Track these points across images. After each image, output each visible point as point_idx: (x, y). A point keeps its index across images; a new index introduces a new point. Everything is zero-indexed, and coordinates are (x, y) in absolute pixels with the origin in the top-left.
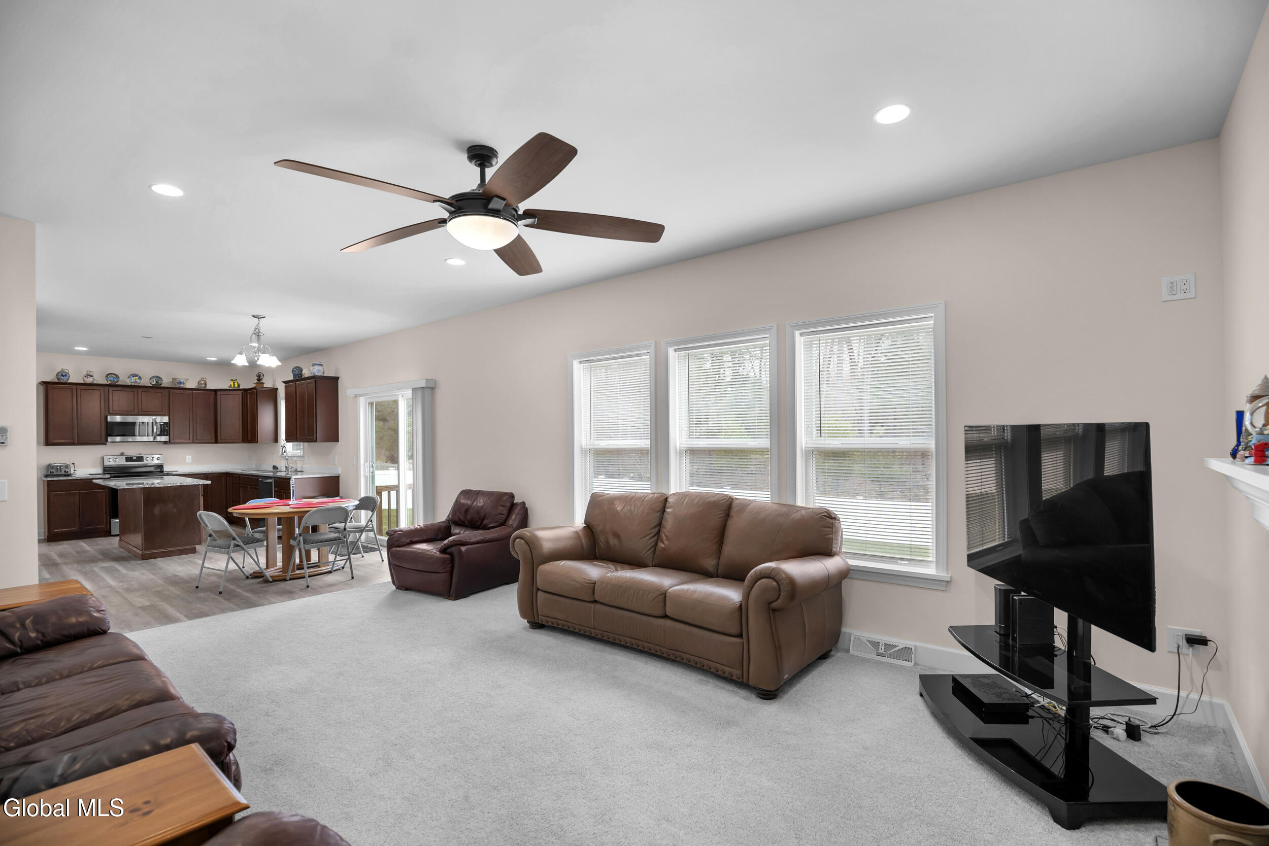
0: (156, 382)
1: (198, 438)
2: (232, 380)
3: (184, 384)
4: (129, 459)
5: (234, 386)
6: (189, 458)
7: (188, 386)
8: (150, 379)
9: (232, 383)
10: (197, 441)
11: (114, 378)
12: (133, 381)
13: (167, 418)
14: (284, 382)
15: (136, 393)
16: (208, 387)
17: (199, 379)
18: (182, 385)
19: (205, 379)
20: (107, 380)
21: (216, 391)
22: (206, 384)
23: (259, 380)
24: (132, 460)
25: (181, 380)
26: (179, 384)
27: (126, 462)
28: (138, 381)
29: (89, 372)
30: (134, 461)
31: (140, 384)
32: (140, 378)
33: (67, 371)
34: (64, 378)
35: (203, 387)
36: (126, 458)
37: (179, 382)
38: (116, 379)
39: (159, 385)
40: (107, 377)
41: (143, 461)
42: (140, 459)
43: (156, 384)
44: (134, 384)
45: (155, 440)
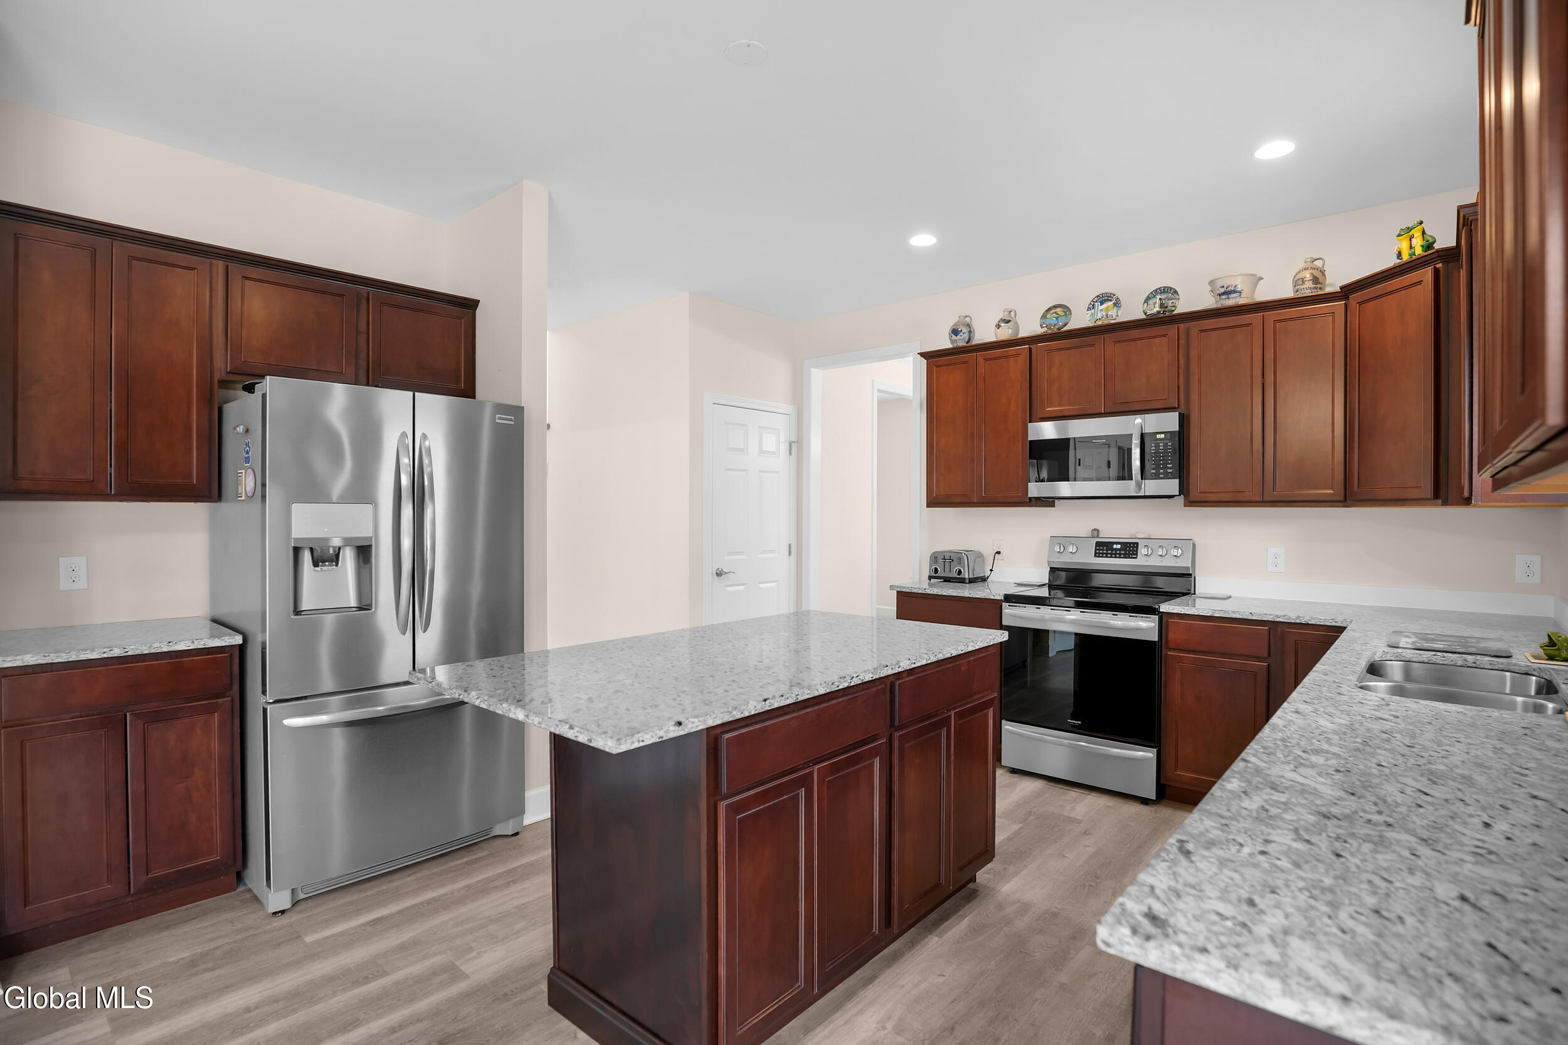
0: (1162, 305)
1: (1280, 484)
3: (1240, 292)
4: (1104, 548)
5: (1414, 254)
6: (1277, 556)
7: (1265, 293)
8: (1147, 299)
9: (1401, 244)
10: (1278, 495)
11: (1058, 317)
12: (1099, 316)
13: (1175, 415)
15: (1100, 351)
16: (1327, 286)
17: (1295, 268)
18: (1232, 301)
19: (1312, 265)
20: (1042, 326)
21: (1346, 295)
22: (1318, 280)
24: (1110, 552)
25: (1230, 282)
26: (1224, 297)
27: (1095, 556)
28: (1113, 312)
29: (1006, 313)
30: (1115, 554)
31: (1115, 319)
32: (1117, 304)
33: (971, 319)
34: (958, 337)
35: (1307, 290)
36: (1098, 544)
37: (1222, 290)
38: (1064, 317)
39: (1167, 314)
40: (1044, 316)
41: (1136, 558)
42: (1130, 550)
43: (1158, 312)
44: (1100, 323)
45: (1141, 494)
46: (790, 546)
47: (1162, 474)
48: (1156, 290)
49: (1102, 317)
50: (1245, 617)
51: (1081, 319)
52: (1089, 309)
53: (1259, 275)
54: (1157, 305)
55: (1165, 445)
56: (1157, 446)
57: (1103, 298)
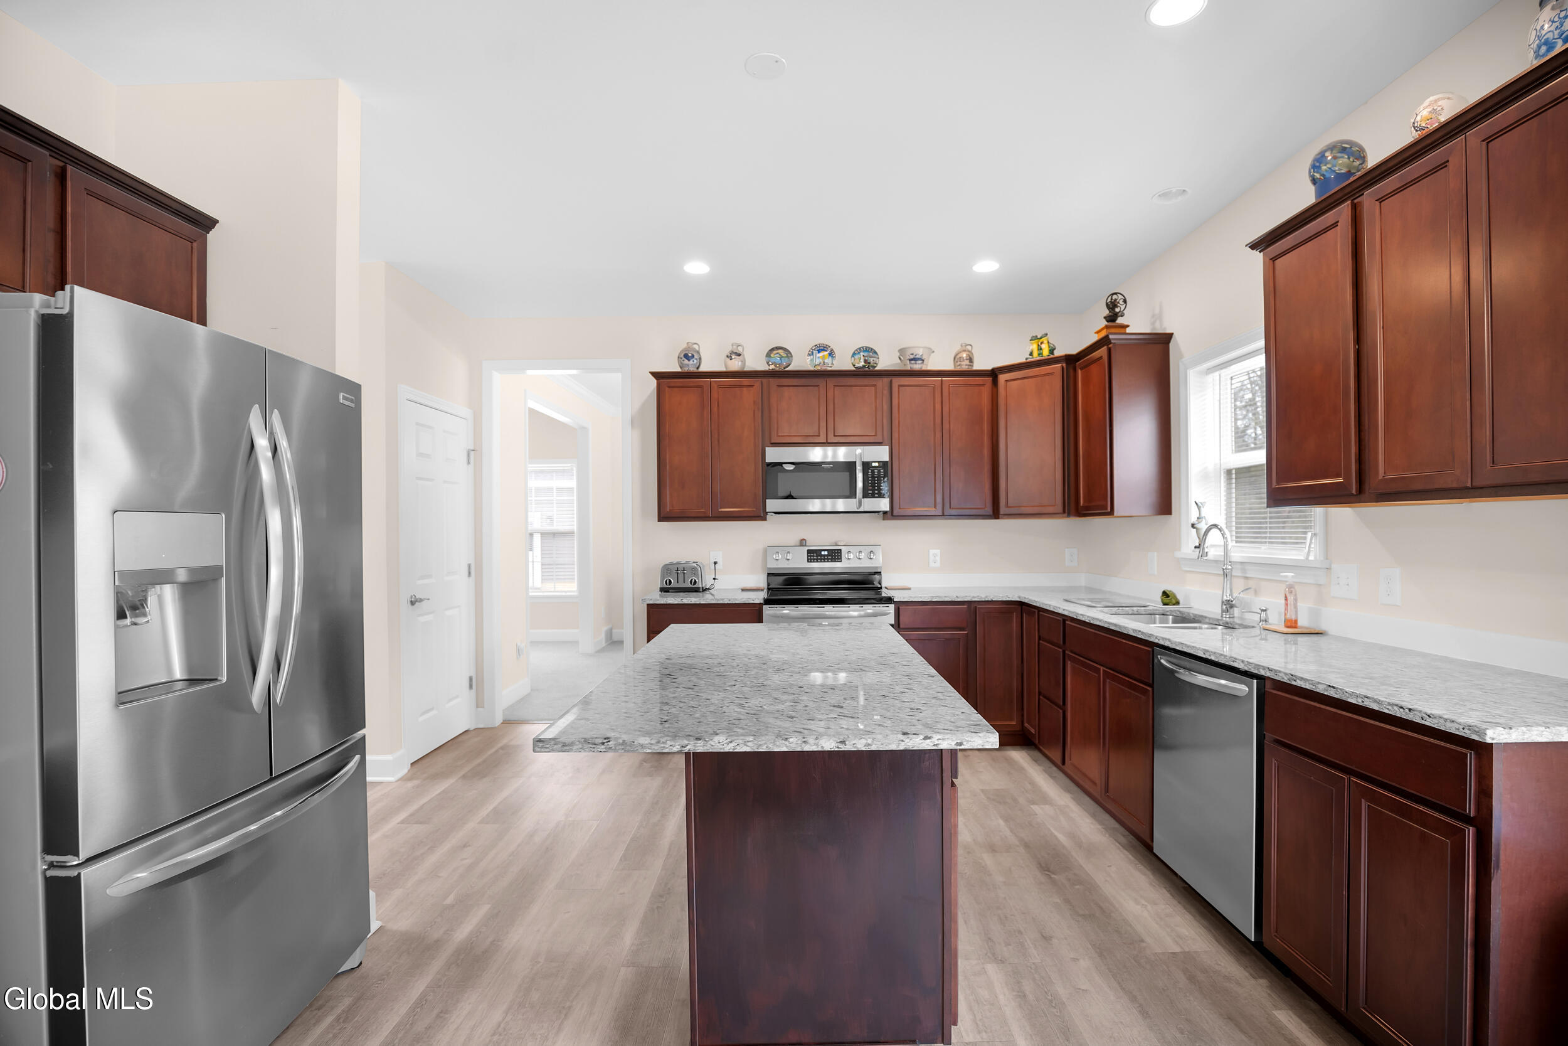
0: (865, 361)
1: (954, 503)
2: (1034, 338)
3: (923, 360)
4: (814, 555)
5: (1040, 354)
6: (935, 555)
7: (932, 365)
8: (854, 354)
9: (1034, 347)
10: (954, 512)
11: (781, 357)
12: (817, 362)
13: (886, 449)
14: (1254, 246)
15: (823, 392)
16: (977, 366)
17: (958, 348)
18: (917, 366)
19: (969, 348)
20: (768, 363)
21: (994, 374)
22: (971, 360)
23: (1112, 318)
24: (819, 557)
25: (920, 352)
26: (913, 362)
27: (808, 561)
28: (828, 360)
29: (735, 347)
30: (823, 559)
31: (831, 367)
32: (832, 354)
33: (699, 346)
34: (691, 362)
35: (964, 366)
36: (809, 551)
37: (912, 357)
38: (786, 358)
39: (871, 368)
40: (768, 355)
41: (841, 561)
42: (835, 556)
43: (864, 366)
44: (819, 368)
45: (861, 509)
46: (469, 566)
47: (877, 494)
48: (860, 349)
49: (820, 363)
50: (953, 600)
51: (801, 362)
52: (809, 355)
53: (933, 349)
54: (862, 360)
55: (879, 472)
56: (873, 472)
57: (821, 348)
